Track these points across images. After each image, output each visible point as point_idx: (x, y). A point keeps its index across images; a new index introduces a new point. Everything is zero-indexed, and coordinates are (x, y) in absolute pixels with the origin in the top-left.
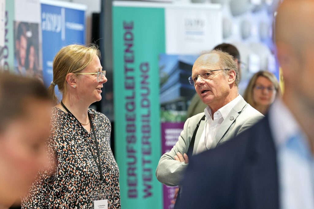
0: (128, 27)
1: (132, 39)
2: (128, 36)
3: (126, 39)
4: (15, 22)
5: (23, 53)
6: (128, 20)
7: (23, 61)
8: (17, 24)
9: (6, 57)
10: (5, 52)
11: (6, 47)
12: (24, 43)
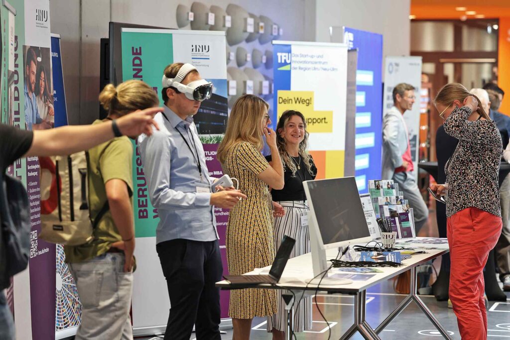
0: (137, 53)
1: (140, 65)
2: (137, 62)
3: (134, 65)
4: (24, 47)
5: (33, 78)
6: (137, 46)
7: (33, 86)
8: (27, 49)
9: (16, 82)
10: (15, 78)
11: (16, 72)
12: (34, 68)
